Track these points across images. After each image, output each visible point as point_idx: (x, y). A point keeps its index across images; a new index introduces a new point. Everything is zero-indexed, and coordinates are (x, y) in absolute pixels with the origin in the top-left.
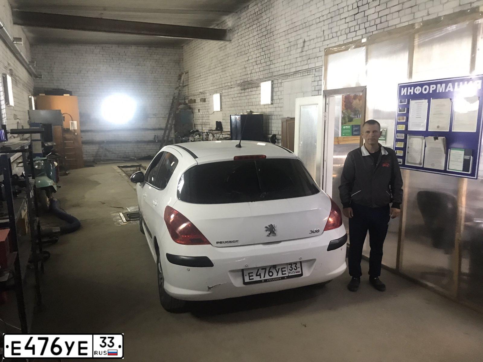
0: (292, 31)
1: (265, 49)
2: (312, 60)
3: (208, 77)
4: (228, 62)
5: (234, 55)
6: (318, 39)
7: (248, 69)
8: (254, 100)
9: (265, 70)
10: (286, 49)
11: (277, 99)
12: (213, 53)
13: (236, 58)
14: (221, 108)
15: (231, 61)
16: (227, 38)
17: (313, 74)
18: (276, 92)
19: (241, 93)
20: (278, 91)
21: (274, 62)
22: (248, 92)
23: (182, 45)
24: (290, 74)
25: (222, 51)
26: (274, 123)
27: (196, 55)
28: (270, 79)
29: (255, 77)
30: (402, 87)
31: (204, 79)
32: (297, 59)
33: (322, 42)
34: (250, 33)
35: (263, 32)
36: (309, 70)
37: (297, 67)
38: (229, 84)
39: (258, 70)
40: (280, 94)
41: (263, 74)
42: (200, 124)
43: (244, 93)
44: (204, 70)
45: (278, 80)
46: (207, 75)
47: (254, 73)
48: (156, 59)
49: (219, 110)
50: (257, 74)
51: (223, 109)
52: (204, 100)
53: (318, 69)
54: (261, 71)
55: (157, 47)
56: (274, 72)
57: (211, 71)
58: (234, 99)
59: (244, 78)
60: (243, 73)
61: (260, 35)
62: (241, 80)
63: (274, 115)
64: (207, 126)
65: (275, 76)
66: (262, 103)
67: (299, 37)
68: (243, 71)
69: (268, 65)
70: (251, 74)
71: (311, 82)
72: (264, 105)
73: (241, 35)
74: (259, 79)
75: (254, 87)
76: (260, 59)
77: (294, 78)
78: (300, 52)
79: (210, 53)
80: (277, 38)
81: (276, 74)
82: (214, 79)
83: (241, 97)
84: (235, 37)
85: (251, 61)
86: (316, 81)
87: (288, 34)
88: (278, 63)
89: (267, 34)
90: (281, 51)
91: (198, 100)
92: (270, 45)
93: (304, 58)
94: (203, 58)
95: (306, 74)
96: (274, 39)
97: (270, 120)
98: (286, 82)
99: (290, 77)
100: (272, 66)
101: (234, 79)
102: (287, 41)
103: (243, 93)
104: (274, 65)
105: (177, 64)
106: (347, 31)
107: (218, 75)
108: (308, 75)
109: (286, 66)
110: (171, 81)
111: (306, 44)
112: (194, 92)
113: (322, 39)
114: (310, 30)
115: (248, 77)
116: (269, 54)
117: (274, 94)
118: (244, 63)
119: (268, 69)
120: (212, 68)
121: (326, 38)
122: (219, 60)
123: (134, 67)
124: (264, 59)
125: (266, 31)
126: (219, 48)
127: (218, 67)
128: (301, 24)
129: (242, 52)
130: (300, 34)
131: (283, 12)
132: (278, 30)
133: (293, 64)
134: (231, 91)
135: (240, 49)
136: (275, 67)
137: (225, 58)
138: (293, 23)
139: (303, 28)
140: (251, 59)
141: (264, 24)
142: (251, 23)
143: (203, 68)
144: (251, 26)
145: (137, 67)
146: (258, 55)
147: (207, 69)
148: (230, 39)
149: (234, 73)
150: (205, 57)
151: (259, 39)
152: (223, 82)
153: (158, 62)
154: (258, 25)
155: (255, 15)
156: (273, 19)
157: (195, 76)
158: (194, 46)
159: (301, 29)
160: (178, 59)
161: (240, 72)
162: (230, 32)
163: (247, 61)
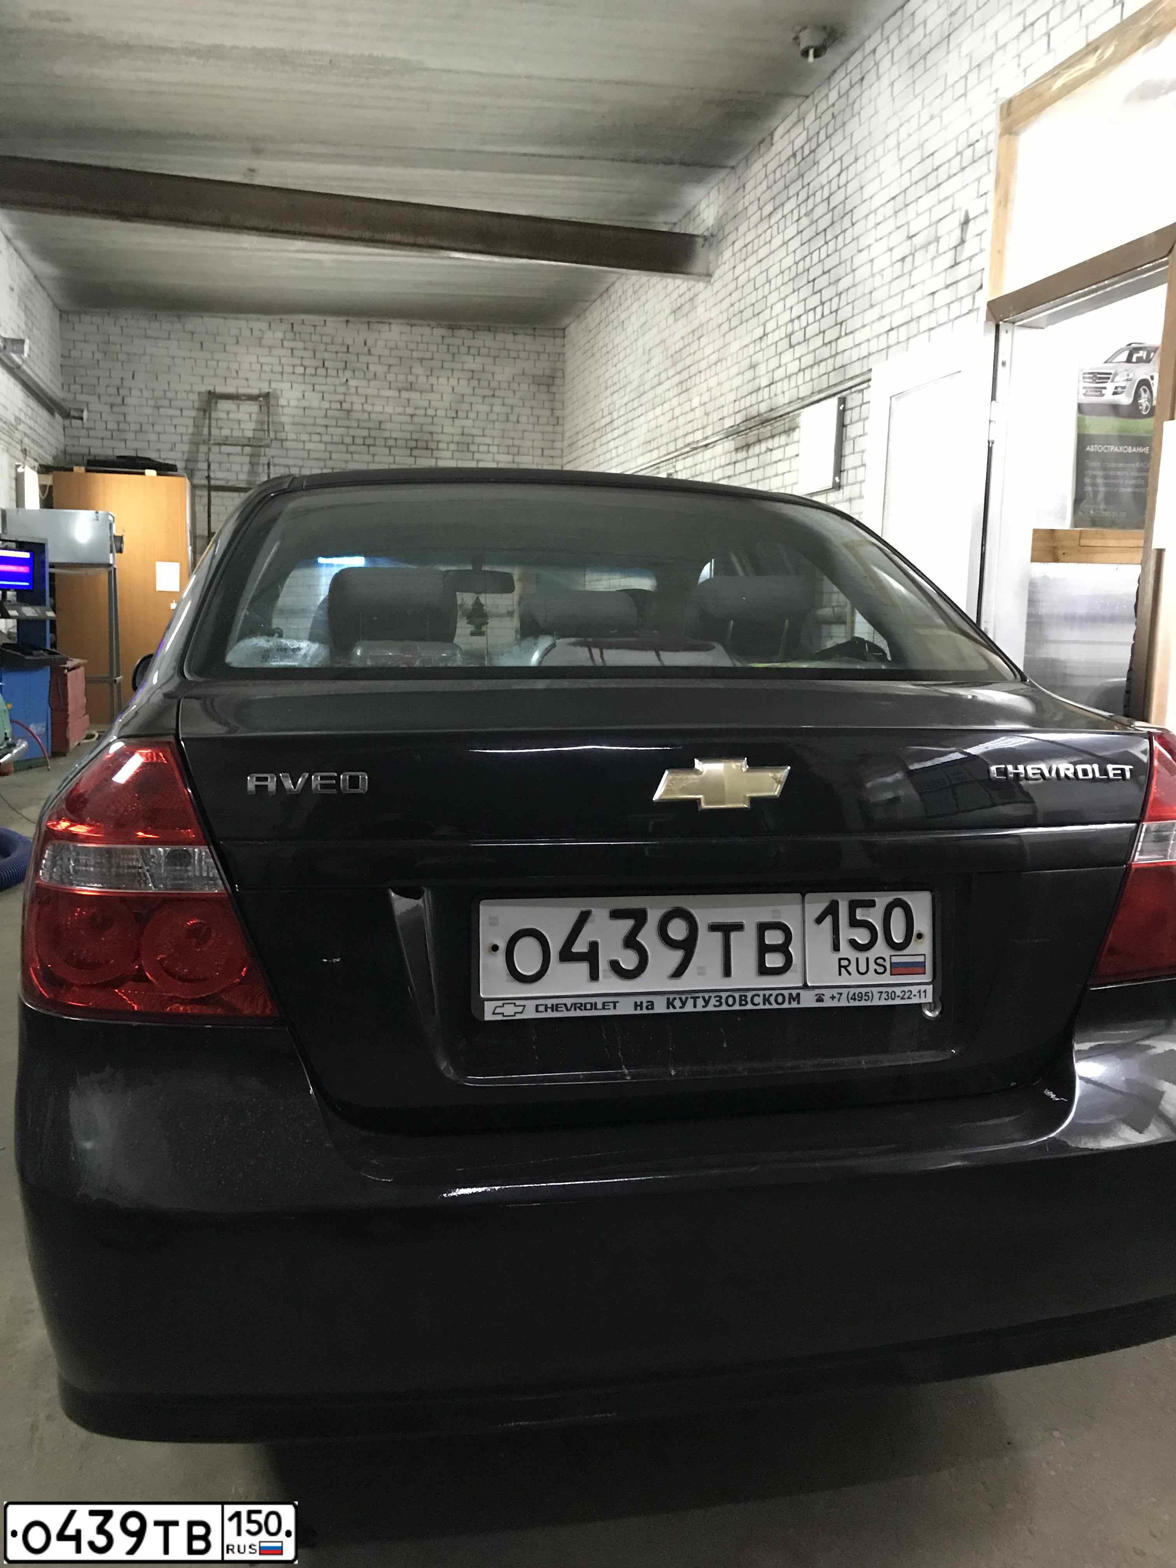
0: (921, 188)
1: (822, 282)
3: (636, 423)
4: (698, 356)
5: (720, 326)
7: (762, 369)
8: (776, 483)
9: (819, 363)
10: (898, 266)
11: (855, 468)
12: (655, 330)
13: (724, 335)
15: (709, 350)
16: (698, 266)
18: (853, 439)
19: (735, 463)
20: (860, 436)
22: (757, 455)
23: (566, 321)
25: (680, 321)
27: (604, 350)
28: (835, 390)
29: (784, 394)
31: (622, 430)
32: (937, 296)
34: (775, 233)
35: (817, 221)
37: (933, 328)
38: (699, 436)
39: (794, 367)
41: (812, 380)
43: (746, 459)
44: (626, 399)
45: (860, 391)
46: (630, 416)
47: (782, 380)
50: (793, 384)
54: (804, 370)
55: (478, 330)
56: (851, 363)
57: (644, 399)
59: (748, 404)
60: (745, 387)
61: (806, 235)
62: (735, 413)
65: (851, 379)
67: (946, 207)
68: (746, 381)
69: (830, 342)
70: (769, 385)
73: (745, 246)
74: (798, 399)
75: (780, 434)
76: (804, 324)
78: (946, 270)
79: (643, 334)
80: (866, 232)
81: (859, 372)
82: (653, 424)
83: (735, 475)
84: (724, 259)
85: (771, 339)
87: (907, 206)
88: (864, 326)
89: (833, 223)
90: (878, 277)
92: (840, 264)
93: (963, 288)
94: (622, 355)
96: (853, 240)
100: (844, 343)
101: (715, 414)
102: (903, 233)
103: (741, 461)
104: (851, 336)
105: (544, 388)
107: (667, 406)
111: (973, 229)
115: (760, 399)
116: (836, 300)
117: (848, 448)
118: (751, 349)
119: (831, 357)
120: (648, 386)
122: (672, 356)
123: (394, 393)
124: (819, 320)
125: (829, 211)
126: (674, 312)
127: (668, 379)
128: (958, 154)
129: (746, 308)
130: (952, 195)
131: (894, 123)
132: (871, 198)
133: (918, 322)
134: (705, 459)
135: (739, 301)
136: (856, 346)
137: (689, 345)
138: (928, 157)
139: (963, 169)
140: (775, 330)
141: (822, 187)
142: (778, 194)
143: (622, 393)
144: (778, 207)
145: (405, 394)
146: (798, 310)
147: (634, 395)
148: (708, 268)
149: (715, 393)
150: (628, 351)
151: (805, 250)
152: (680, 432)
153: (479, 380)
154: (803, 195)
155: (792, 164)
156: (856, 159)
157: (597, 426)
158: (598, 321)
159: (955, 174)
160: (547, 372)
161: (734, 387)
162: (711, 245)
163: (761, 338)
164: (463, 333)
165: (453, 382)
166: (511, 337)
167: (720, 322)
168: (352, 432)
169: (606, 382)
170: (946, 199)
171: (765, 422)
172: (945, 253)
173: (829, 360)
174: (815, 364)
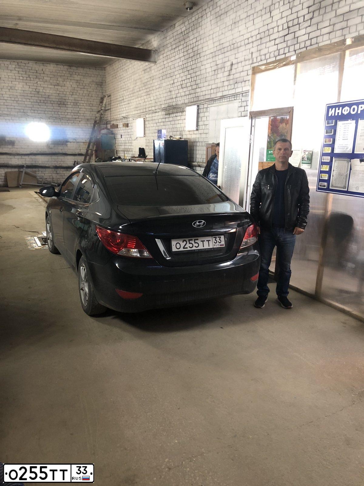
0: (219, 52)
1: (191, 72)
2: (240, 85)
3: (132, 101)
4: (152, 85)
5: (159, 78)
6: (246, 62)
7: (173, 93)
8: (178, 126)
9: (191, 94)
10: (213, 72)
11: (202, 125)
12: (137, 75)
13: (161, 81)
14: (145, 134)
15: (156, 84)
16: (152, 59)
17: (239, 99)
18: (201, 117)
19: (165, 118)
20: (203, 117)
21: (200, 85)
22: (173, 117)
23: (105, 66)
24: (216, 98)
25: (146, 74)
26: (198, 150)
27: (120, 77)
28: (196, 103)
29: (180, 101)
30: (329, 107)
31: (127, 102)
32: (224, 82)
33: (250, 65)
34: (176, 54)
35: (189, 54)
36: (236, 94)
37: (223, 91)
38: (153, 108)
39: (183, 94)
40: (206, 120)
41: (189, 99)
42: (122, 151)
43: (169, 118)
44: (128, 93)
45: (203, 104)
46: (130, 99)
47: (179, 97)
48: (77, 80)
49: (143, 135)
50: (183, 99)
51: (147, 135)
52: (127, 125)
53: (245, 94)
54: (186, 95)
55: (78, 67)
56: (200, 96)
57: (134, 94)
58: (158, 124)
59: (169, 102)
60: (168, 97)
61: (186, 57)
62: (165, 104)
63: (199, 142)
64: (130, 153)
65: (201, 101)
66: (187, 129)
67: (226, 59)
68: (168, 95)
69: (194, 89)
70: (176, 98)
71: (237, 107)
72: (189, 131)
73: (167, 56)
74: (185, 103)
75: (179, 112)
76: (186, 82)
77: (220, 103)
78: (227, 76)
79: (134, 75)
80: (204, 60)
81: (203, 99)
82: (138, 102)
83: (166, 122)
84: (160, 58)
85: (176, 84)
86: (243, 106)
87: (216, 56)
88: (204, 87)
89: (194, 56)
90: (208, 74)
91: (120, 125)
92: (197, 67)
93: (231, 82)
94: (126, 80)
95: (233, 99)
96: (200, 62)
97: (194, 147)
98: (212, 107)
99: (217, 102)
100: (198, 90)
101: (159, 103)
102: (214, 64)
103: (167, 118)
104: (200, 89)
105: (99, 86)
106: (276, 53)
107: (142, 98)
108: (235, 100)
109: (213, 90)
110: (92, 104)
111: (234, 67)
112: (116, 117)
113: (251, 62)
114: (238, 53)
115: (173, 101)
116: (195, 78)
117: (200, 120)
118: (170, 86)
119: (194, 93)
120: (136, 91)
121: (255, 61)
122: (144, 83)
123: (53, 87)
124: (191, 82)
125: (193, 52)
126: (144, 70)
127: (142, 90)
128: (229, 46)
129: (167, 74)
130: (228, 56)
131: (211, 32)
132: (205, 51)
133: (219, 88)
134: (156, 115)
135: (165, 71)
136: (201, 92)
137: (149, 81)
138: (221, 44)
139: (231, 50)
140: (177, 82)
141: (191, 45)
142: (177, 43)
143: (127, 91)
144: (177, 47)
145: (56, 87)
146: (184, 78)
147: (131, 93)
148: (155, 60)
149: (159, 97)
150: (128, 79)
151: (186, 61)
152: (147, 106)
153: (79, 83)
154: (185, 45)
155: (181, 36)
156: (201, 39)
157: (118, 100)
158: (117, 67)
159: (229, 51)
160: (100, 81)
161: (165, 96)
162: (156, 53)
163: (173, 84)
164: (74, 68)
165: (71, 83)
166: (89, 70)
167: (159, 76)
168: (40, 99)
169: (121, 87)
170: (227, 57)
171: (174, 108)
172: (226, 71)
173: (194, 94)
174: (190, 94)
